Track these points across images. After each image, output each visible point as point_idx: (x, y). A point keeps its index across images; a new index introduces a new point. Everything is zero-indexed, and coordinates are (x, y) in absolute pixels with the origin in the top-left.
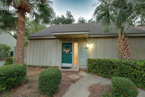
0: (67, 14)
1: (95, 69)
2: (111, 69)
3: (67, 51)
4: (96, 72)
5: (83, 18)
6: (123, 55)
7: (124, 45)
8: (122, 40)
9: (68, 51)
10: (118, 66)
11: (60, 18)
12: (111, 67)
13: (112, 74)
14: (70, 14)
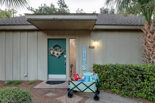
0: (59, 3)
1: (106, 82)
2: (138, 82)
3: (57, 53)
4: (109, 88)
5: (82, 10)
6: (151, 58)
7: (153, 40)
8: (151, 32)
9: (60, 53)
10: (152, 75)
11: (48, 8)
12: (138, 77)
13: (138, 90)
14: (64, 3)
